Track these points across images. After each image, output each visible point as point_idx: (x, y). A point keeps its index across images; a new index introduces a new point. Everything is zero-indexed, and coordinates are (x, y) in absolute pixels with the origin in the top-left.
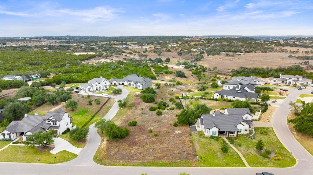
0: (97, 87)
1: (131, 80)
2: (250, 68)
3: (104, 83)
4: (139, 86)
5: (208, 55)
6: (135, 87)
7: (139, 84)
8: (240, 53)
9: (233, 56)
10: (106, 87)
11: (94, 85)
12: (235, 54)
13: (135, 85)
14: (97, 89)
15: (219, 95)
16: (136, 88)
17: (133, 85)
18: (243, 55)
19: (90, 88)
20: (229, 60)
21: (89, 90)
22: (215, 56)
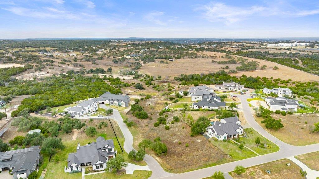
0: (89, 109)
1: (112, 99)
2: (189, 75)
3: (94, 105)
4: (123, 104)
5: (144, 63)
6: (117, 105)
7: (122, 102)
8: (171, 60)
9: (167, 63)
10: (96, 109)
11: (86, 108)
12: (168, 61)
13: (117, 103)
14: (89, 112)
15: (197, 106)
16: (119, 105)
17: (116, 104)
18: (175, 62)
19: (83, 111)
20: (165, 67)
21: (83, 114)
22: (151, 63)
